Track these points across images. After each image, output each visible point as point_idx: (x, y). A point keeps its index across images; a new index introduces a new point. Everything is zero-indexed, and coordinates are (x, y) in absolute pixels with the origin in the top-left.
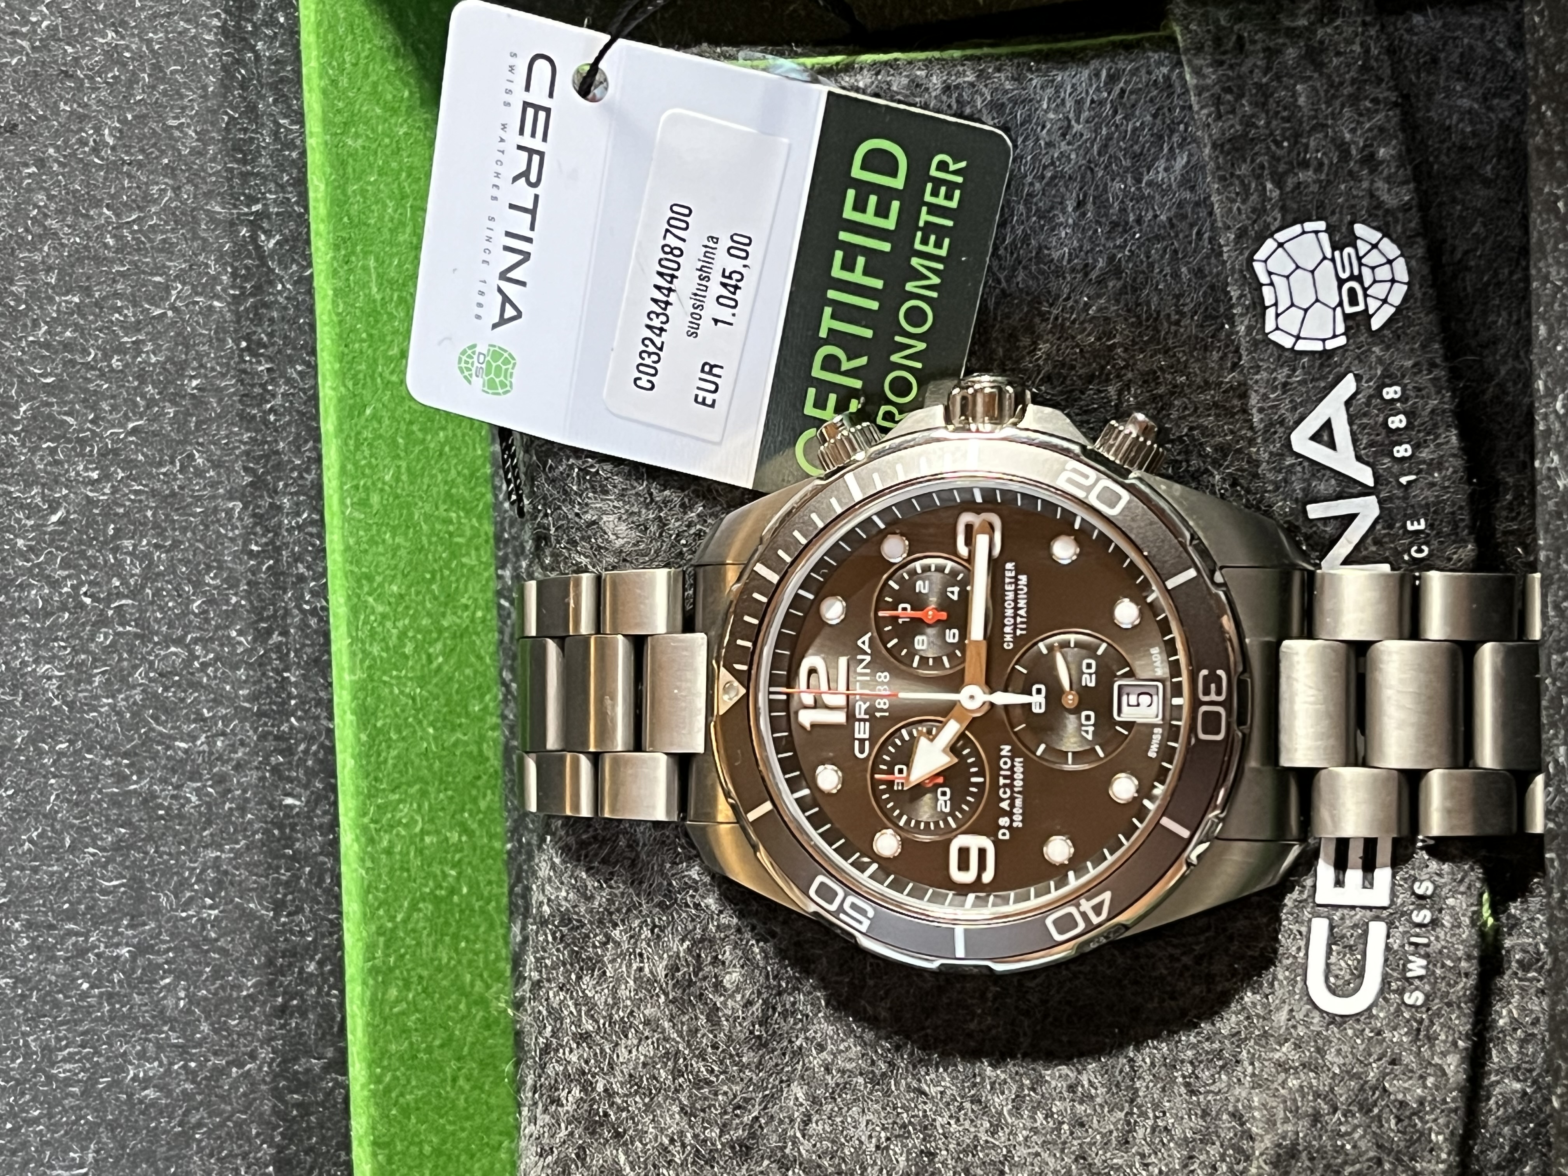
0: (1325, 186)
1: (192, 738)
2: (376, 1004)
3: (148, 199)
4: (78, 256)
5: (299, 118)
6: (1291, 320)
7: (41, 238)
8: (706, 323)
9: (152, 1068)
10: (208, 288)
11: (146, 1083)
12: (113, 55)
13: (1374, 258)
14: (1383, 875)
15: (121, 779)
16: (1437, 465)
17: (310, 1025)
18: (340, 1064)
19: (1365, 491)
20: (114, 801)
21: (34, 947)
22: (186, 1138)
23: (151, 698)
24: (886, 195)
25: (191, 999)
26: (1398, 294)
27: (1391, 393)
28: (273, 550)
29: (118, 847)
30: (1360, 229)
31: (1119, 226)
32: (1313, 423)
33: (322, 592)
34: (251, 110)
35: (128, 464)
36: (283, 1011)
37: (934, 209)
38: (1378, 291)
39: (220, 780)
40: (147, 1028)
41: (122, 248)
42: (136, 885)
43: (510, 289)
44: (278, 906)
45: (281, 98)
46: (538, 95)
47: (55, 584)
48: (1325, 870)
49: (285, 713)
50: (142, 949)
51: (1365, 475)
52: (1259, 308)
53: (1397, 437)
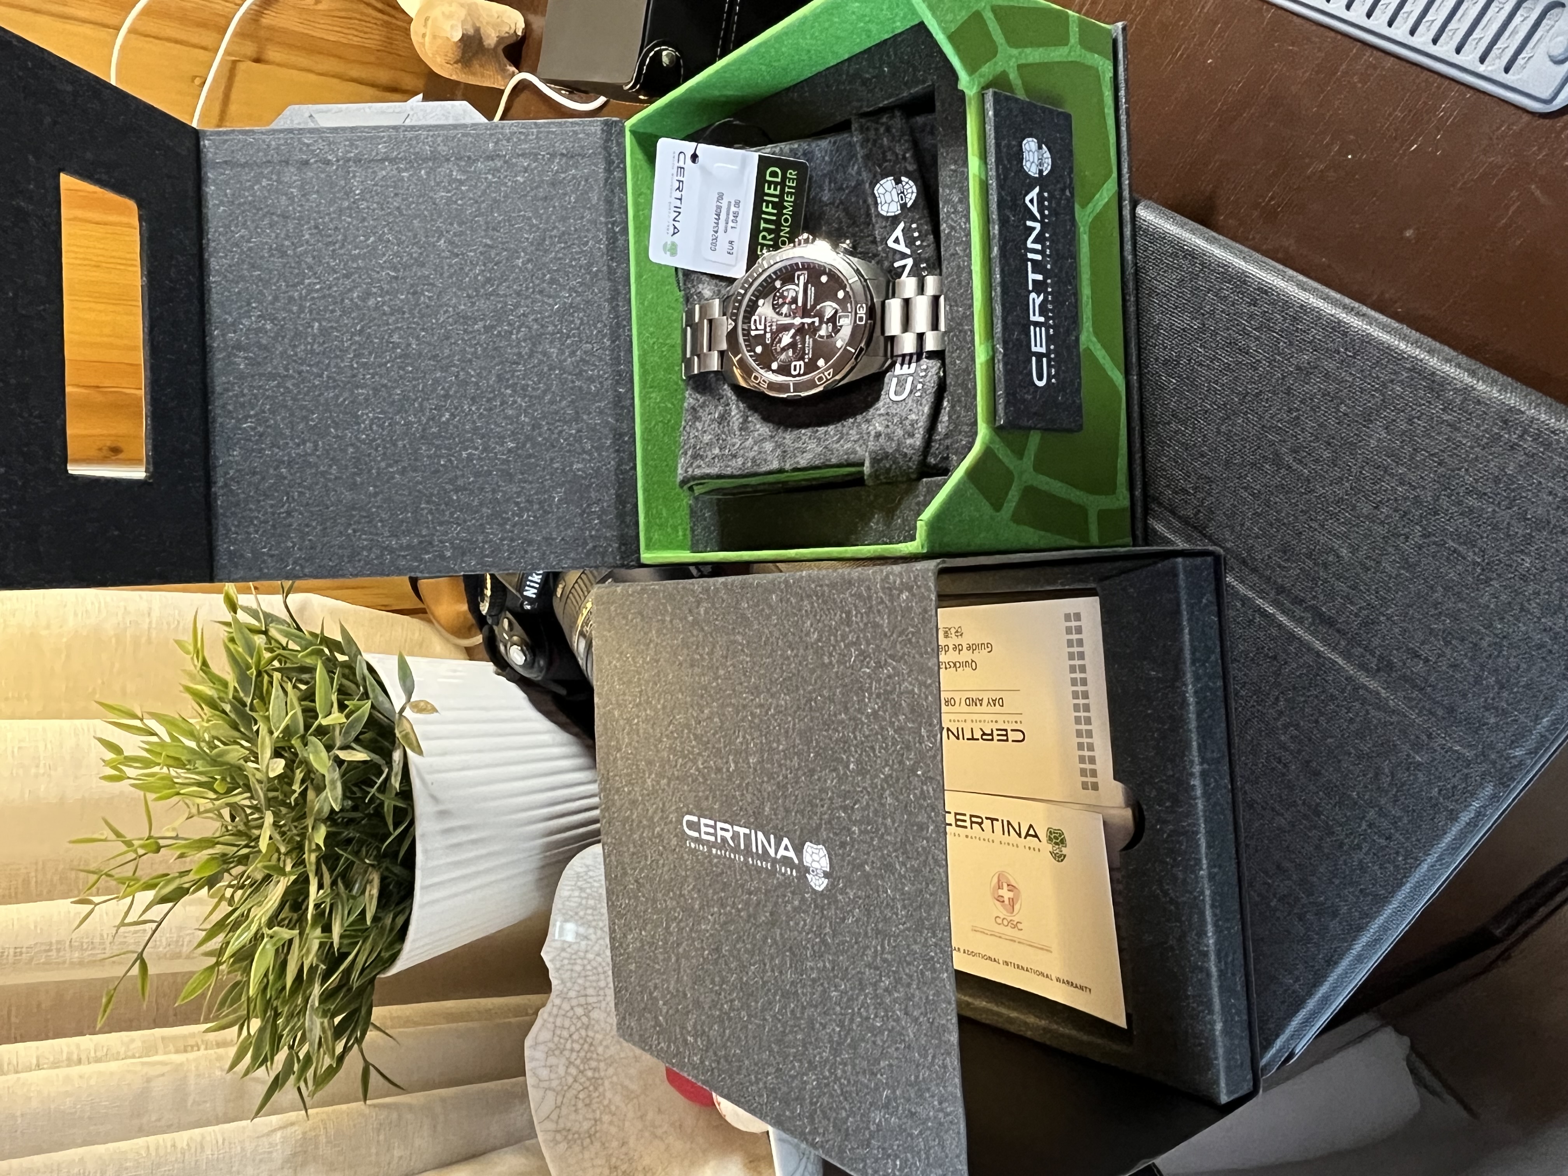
0: (893, 166)
1: (593, 370)
2: (644, 450)
3: (583, 217)
4: (563, 233)
5: (626, 194)
6: (885, 207)
7: (554, 228)
8: (729, 228)
9: (580, 466)
10: (599, 242)
11: (579, 470)
12: (574, 177)
13: (907, 187)
14: (913, 365)
15: (573, 382)
16: (928, 246)
17: (625, 456)
18: (634, 468)
19: (909, 256)
20: (572, 389)
21: (549, 429)
22: (590, 485)
23: (582, 360)
24: (776, 184)
25: (592, 446)
26: (915, 195)
27: (914, 226)
28: (617, 317)
29: (572, 402)
30: (903, 178)
31: (841, 189)
32: (893, 238)
33: (630, 330)
34: (612, 191)
35: (576, 292)
36: (617, 451)
37: (790, 187)
38: (909, 196)
39: (601, 383)
40: (579, 454)
41: (576, 230)
42: (577, 413)
43: (676, 224)
44: (617, 421)
45: (621, 188)
46: (681, 164)
47: (556, 326)
48: (898, 366)
49: (619, 364)
50: (579, 431)
51: (908, 251)
52: (876, 204)
53: (917, 239)
